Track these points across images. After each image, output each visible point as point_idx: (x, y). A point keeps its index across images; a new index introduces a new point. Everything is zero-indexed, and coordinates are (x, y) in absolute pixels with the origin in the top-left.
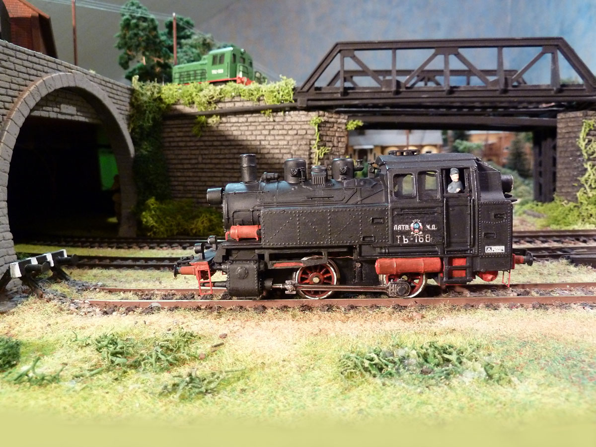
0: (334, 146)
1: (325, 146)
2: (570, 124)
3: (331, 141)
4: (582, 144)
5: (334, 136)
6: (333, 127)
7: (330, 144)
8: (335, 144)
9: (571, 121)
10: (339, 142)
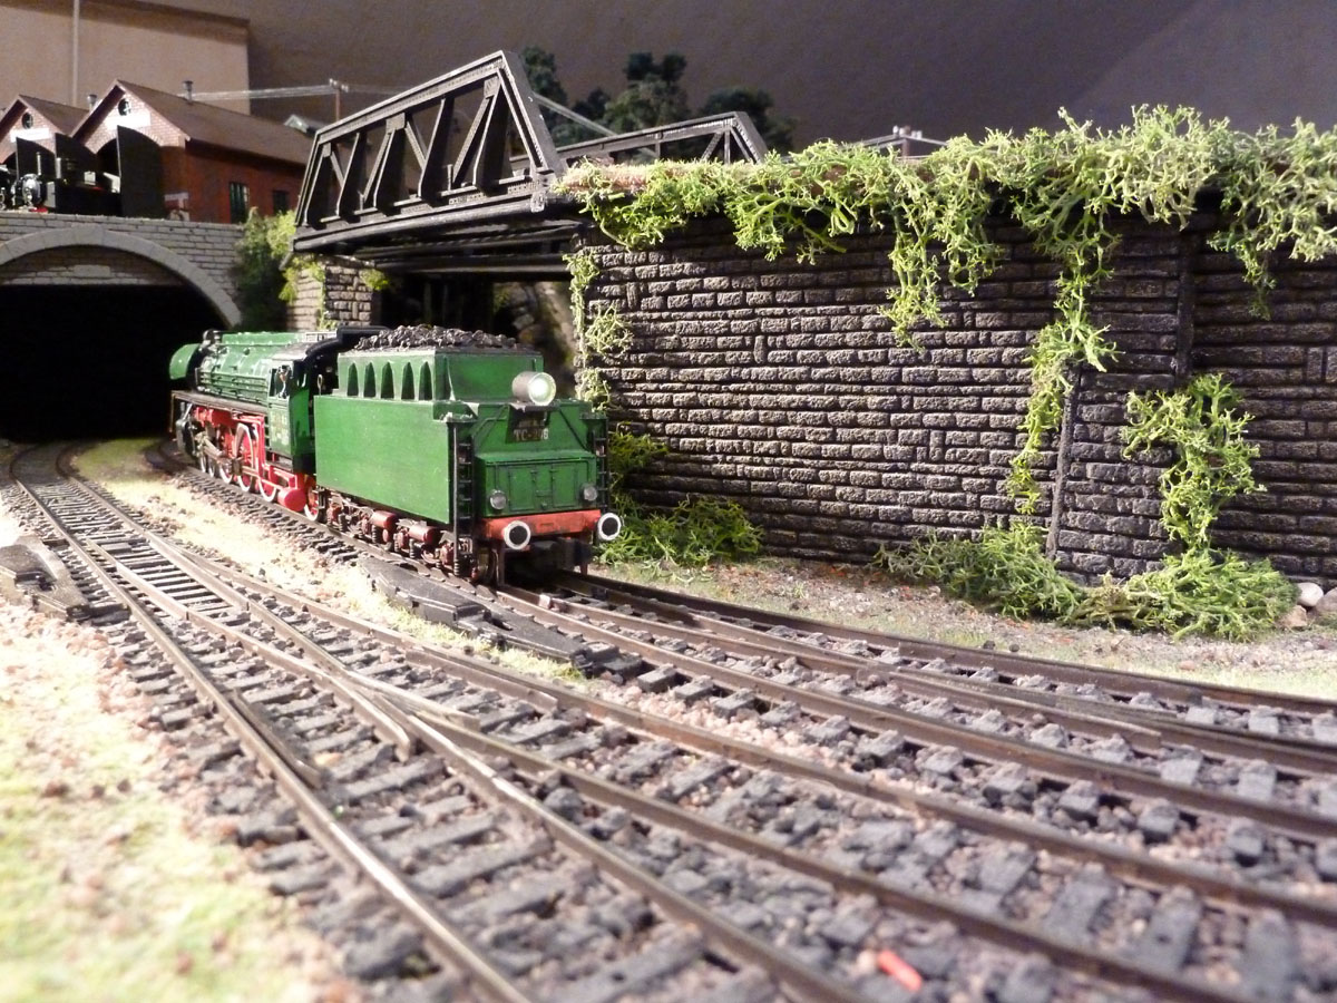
0: (352, 319)
1: (337, 318)
3: (346, 310)
5: (353, 300)
6: (351, 284)
7: (347, 315)
8: (354, 316)
10: (360, 311)
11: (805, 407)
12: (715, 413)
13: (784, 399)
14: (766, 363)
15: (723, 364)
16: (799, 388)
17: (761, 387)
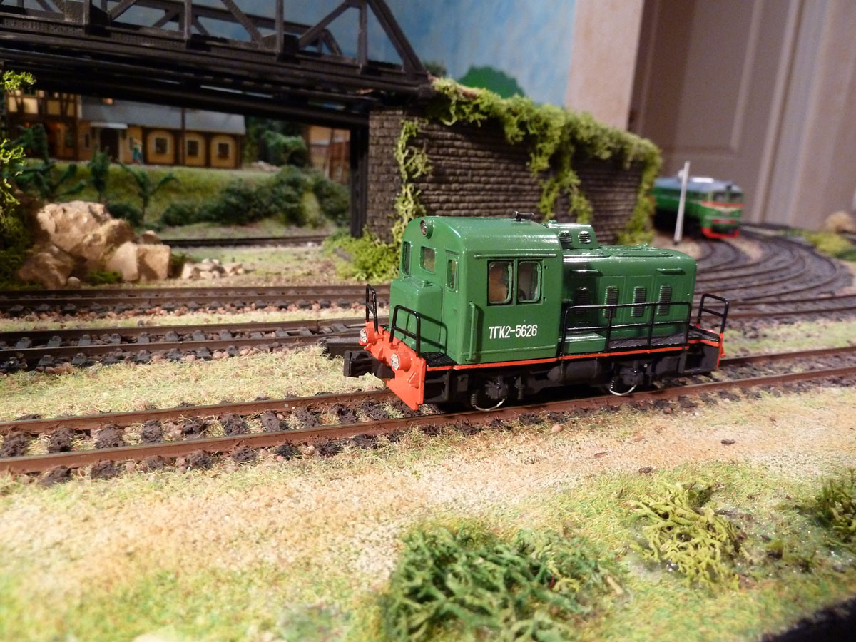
2: (386, 124)
4: (401, 157)
9: (387, 120)
11: (483, 201)
12: (454, 205)
13: (477, 198)
14: (472, 182)
15: (457, 182)
16: (482, 193)
17: (470, 193)
